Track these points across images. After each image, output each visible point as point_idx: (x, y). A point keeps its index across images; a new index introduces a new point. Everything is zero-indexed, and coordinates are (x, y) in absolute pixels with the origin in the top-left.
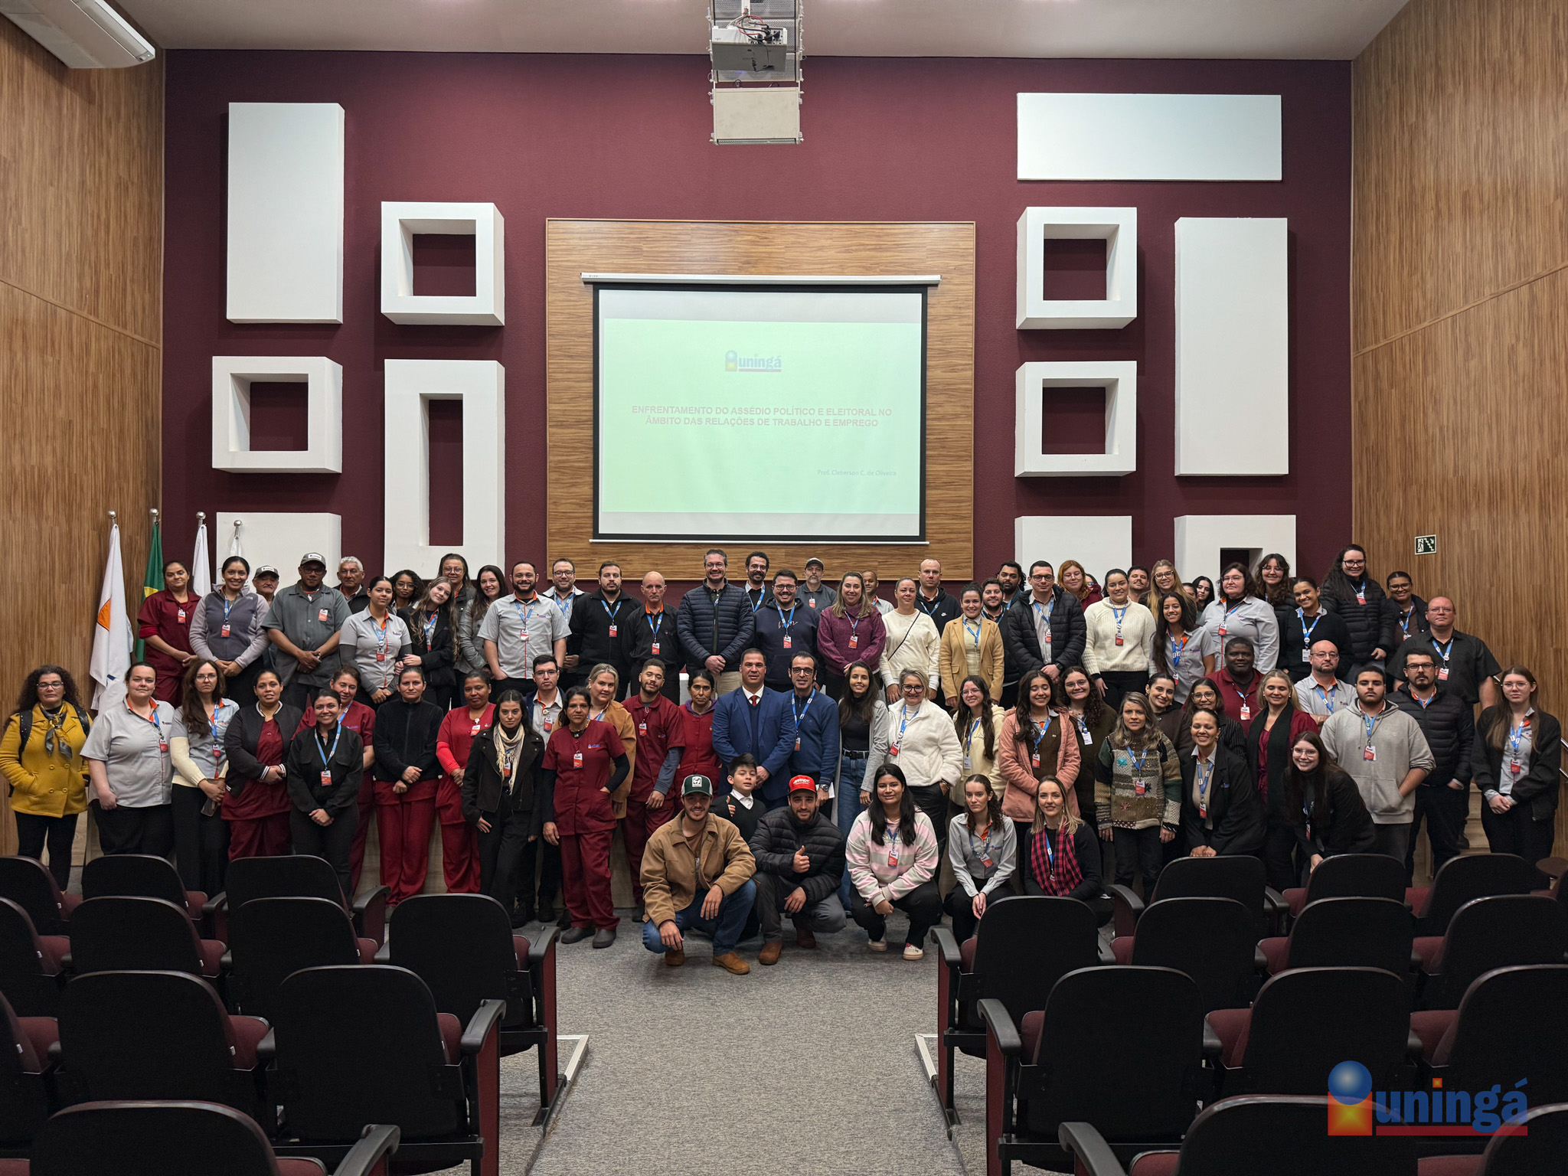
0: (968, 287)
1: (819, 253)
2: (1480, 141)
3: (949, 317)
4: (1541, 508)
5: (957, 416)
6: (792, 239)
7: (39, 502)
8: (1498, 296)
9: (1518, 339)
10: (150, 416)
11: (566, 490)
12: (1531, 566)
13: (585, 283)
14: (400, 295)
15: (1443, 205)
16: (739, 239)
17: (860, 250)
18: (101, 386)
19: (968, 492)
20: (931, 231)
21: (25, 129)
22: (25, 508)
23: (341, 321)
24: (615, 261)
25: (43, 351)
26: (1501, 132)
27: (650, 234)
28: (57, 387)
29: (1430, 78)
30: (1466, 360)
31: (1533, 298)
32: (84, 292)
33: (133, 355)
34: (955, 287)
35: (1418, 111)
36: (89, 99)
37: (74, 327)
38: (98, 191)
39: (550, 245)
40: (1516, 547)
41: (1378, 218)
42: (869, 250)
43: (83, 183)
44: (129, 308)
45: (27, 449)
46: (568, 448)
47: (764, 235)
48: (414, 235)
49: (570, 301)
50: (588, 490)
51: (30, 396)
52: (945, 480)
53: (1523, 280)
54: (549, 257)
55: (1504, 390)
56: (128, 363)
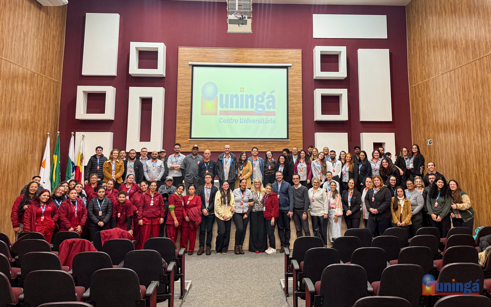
0: (300, 67)
1: (257, 57)
2: (436, 32)
3: (294, 75)
4: (456, 133)
5: (297, 103)
6: (249, 53)
7: (26, 130)
8: (442, 74)
9: (448, 86)
10: (57, 103)
11: (182, 125)
12: (454, 149)
13: (189, 65)
14: (135, 68)
15: (429, 48)
16: (234, 53)
17: (269, 57)
18: (44, 95)
19: (301, 125)
20: (289, 52)
21: (30, 24)
22: (22, 132)
23: (116, 75)
24: (198, 59)
25: (30, 86)
26: (441, 30)
27: (209, 52)
28: (33, 96)
29: (424, 13)
30: (436, 91)
31: (450, 76)
32: (42, 68)
33: (53, 85)
34: (296, 67)
35: (422, 22)
36: (47, 14)
37: (39, 79)
38: (48, 39)
39: (180, 54)
40: (451, 144)
41: (414, 50)
42: (272, 57)
43: (44, 37)
44: (53, 72)
45: (24, 114)
46: (183, 112)
47: (242, 52)
48: (139, 51)
49: (185, 70)
50: (188, 125)
51: (26, 99)
52: (294, 122)
53: (448, 70)
54: (179, 58)
55: (446, 100)
56: (52, 88)
